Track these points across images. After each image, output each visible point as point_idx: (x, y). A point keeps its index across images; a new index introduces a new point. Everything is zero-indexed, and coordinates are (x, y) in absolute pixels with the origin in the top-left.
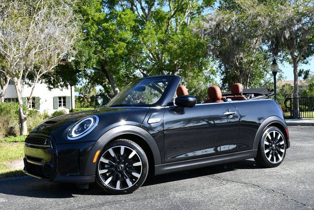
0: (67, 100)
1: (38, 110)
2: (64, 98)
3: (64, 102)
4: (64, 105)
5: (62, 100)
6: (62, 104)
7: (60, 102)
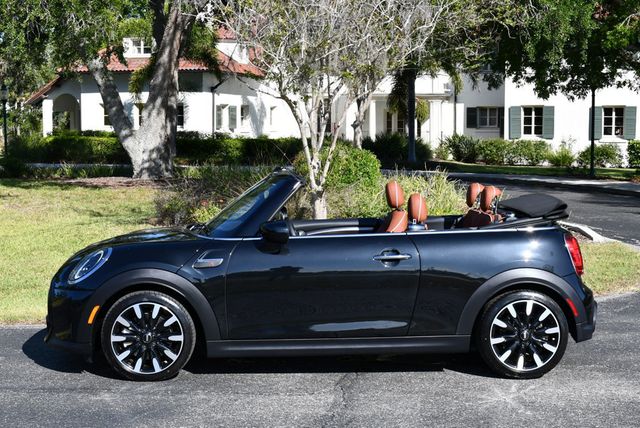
0: (626, 117)
1: (548, 142)
2: (620, 110)
3: (620, 121)
4: (616, 129)
5: (614, 116)
6: (614, 126)
7: (608, 121)
